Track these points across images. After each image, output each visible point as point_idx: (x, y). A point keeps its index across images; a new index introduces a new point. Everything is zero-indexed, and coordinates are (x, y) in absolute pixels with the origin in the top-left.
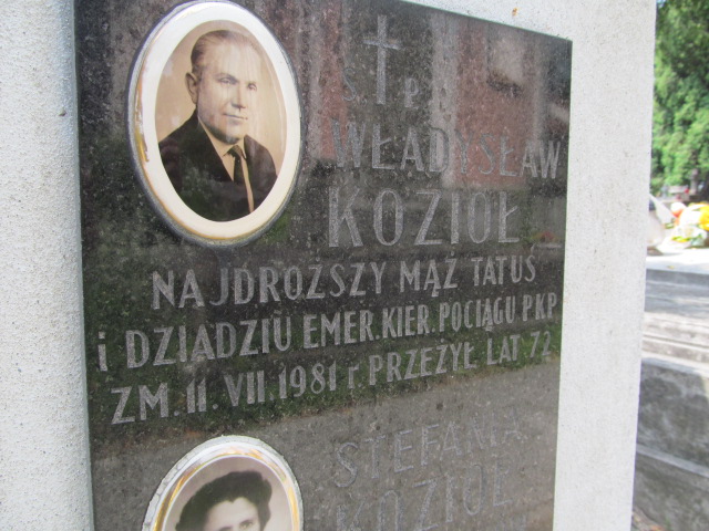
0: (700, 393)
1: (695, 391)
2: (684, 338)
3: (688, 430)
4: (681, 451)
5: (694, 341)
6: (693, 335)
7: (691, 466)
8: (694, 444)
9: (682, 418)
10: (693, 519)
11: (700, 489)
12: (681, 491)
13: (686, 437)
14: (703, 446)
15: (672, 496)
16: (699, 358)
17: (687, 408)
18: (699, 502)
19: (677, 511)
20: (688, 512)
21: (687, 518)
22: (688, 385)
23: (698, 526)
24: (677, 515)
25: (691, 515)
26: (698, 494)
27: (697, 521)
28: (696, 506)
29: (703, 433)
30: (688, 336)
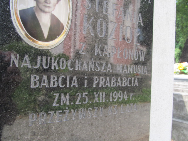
0: (182, 99)
1: (181, 99)
2: (177, 86)
3: (179, 110)
4: (177, 117)
5: (180, 87)
6: (179, 85)
7: (180, 121)
8: (181, 114)
9: (177, 107)
10: (181, 136)
11: (182, 127)
12: (177, 128)
13: (178, 113)
14: (183, 115)
15: (175, 130)
16: (181, 91)
17: (178, 104)
18: (183, 130)
19: (176, 134)
20: (179, 134)
21: (179, 136)
22: (179, 98)
23: (183, 138)
24: (176, 135)
25: (180, 135)
26: (182, 128)
27: (182, 136)
28: (182, 132)
29: (183, 111)
30: (178, 86)
